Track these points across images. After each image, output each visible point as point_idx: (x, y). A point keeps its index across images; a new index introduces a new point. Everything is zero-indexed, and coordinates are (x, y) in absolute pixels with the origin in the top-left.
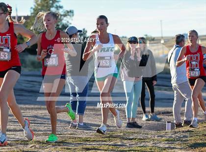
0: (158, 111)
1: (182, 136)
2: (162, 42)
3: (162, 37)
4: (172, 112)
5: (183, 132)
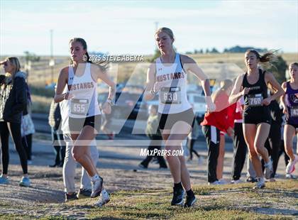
0: (41, 173)
1: (75, 214)
2: (52, 63)
3: (52, 57)
4: (62, 176)
5: (78, 207)
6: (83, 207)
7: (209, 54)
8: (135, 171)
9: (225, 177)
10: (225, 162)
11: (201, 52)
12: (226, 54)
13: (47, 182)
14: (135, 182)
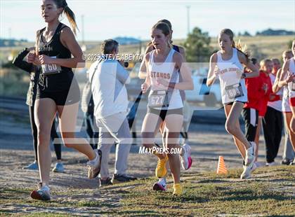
0: (75, 158)
1: (110, 199)
2: (84, 49)
3: (83, 42)
5: (113, 192)
6: (118, 192)
7: (241, 37)
12: (258, 37)
13: (81, 167)
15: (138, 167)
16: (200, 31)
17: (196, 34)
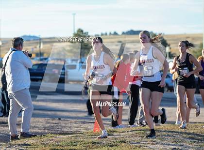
5: (19, 145)
6: (23, 145)
7: (112, 36)
8: (60, 119)
9: (123, 123)
10: (123, 112)
11: (106, 34)
12: (124, 36)
14: (59, 127)
15: (38, 127)
16: (82, 31)
17: (79, 33)
